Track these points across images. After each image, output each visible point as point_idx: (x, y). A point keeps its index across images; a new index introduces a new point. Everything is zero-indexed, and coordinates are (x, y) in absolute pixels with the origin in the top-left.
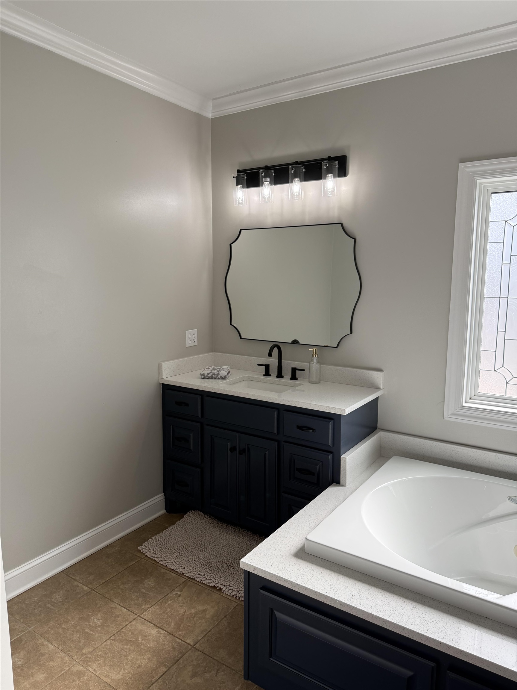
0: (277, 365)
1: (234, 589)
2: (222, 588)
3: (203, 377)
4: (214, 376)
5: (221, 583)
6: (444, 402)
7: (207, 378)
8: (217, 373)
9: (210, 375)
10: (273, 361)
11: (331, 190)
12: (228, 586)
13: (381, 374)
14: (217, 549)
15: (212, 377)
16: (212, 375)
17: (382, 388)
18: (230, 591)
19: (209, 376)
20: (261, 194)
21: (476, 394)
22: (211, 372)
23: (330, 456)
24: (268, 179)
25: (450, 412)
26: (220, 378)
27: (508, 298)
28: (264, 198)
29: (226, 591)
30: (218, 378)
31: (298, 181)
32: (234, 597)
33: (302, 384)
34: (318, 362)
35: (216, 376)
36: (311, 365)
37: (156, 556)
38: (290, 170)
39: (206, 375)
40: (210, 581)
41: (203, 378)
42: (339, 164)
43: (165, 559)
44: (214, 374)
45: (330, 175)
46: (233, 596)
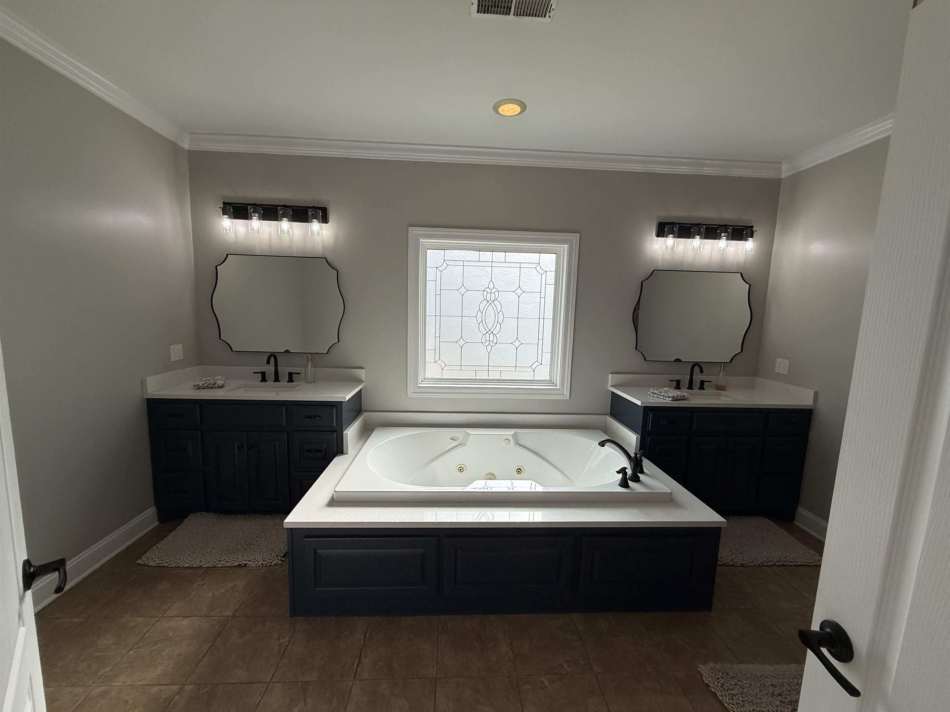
0: (274, 371)
1: (259, 560)
2: (246, 563)
3: (197, 387)
4: (210, 386)
5: (245, 560)
6: (407, 385)
7: (202, 388)
8: (214, 382)
9: (206, 385)
10: (270, 369)
11: (317, 232)
12: (252, 560)
13: (364, 370)
14: (231, 536)
15: (209, 387)
16: (208, 385)
17: (364, 380)
18: (256, 563)
19: (204, 386)
20: (251, 226)
21: (425, 378)
22: (206, 383)
23: (335, 435)
24: (257, 215)
25: (411, 392)
26: (217, 387)
27: (440, 316)
28: (254, 230)
29: (252, 564)
30: (214, 387)
31: (286, 220)
32: (261, 565)
33: (300, 385)
34: (312, 365)
35: (212, 386)
36: (307, 369)
37: (163, 562)
38: (278, 211)
39: (201, 386)
40: (233, 562)
41: (198, 389)
42: (322, 213)
43: (176, 561)
44: (210, 384)
45: (315, 220)
46: (259, 565)
